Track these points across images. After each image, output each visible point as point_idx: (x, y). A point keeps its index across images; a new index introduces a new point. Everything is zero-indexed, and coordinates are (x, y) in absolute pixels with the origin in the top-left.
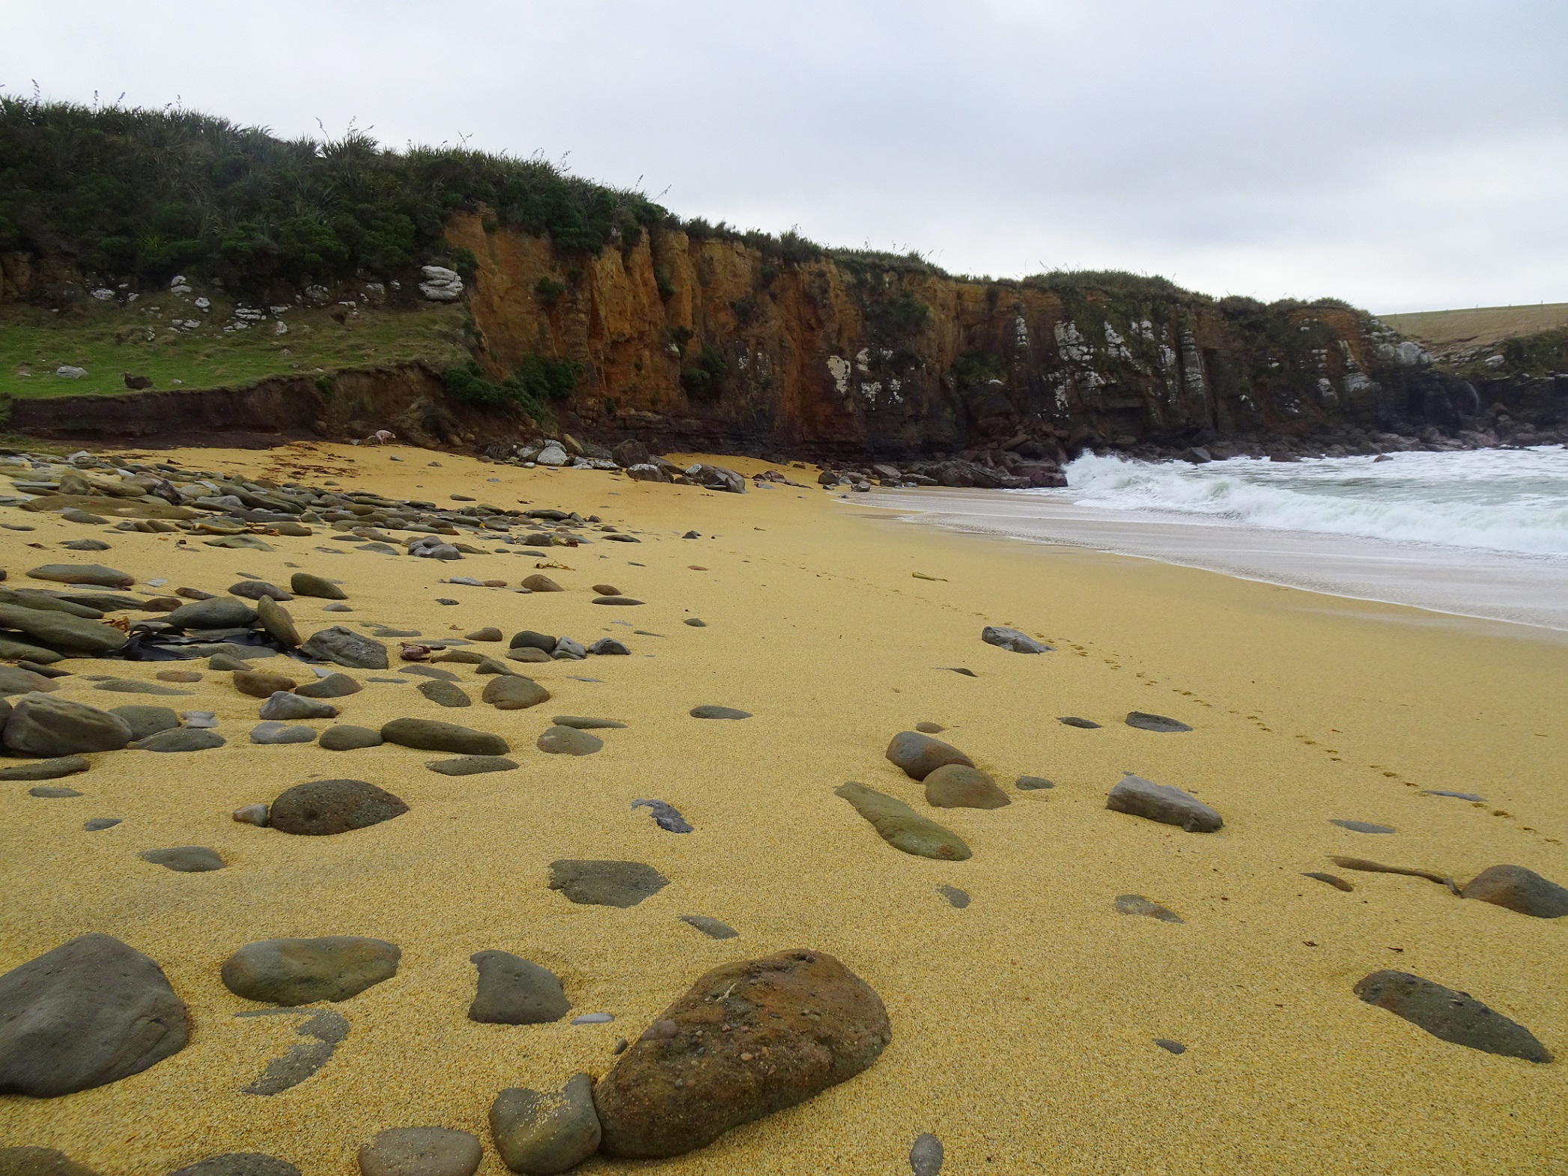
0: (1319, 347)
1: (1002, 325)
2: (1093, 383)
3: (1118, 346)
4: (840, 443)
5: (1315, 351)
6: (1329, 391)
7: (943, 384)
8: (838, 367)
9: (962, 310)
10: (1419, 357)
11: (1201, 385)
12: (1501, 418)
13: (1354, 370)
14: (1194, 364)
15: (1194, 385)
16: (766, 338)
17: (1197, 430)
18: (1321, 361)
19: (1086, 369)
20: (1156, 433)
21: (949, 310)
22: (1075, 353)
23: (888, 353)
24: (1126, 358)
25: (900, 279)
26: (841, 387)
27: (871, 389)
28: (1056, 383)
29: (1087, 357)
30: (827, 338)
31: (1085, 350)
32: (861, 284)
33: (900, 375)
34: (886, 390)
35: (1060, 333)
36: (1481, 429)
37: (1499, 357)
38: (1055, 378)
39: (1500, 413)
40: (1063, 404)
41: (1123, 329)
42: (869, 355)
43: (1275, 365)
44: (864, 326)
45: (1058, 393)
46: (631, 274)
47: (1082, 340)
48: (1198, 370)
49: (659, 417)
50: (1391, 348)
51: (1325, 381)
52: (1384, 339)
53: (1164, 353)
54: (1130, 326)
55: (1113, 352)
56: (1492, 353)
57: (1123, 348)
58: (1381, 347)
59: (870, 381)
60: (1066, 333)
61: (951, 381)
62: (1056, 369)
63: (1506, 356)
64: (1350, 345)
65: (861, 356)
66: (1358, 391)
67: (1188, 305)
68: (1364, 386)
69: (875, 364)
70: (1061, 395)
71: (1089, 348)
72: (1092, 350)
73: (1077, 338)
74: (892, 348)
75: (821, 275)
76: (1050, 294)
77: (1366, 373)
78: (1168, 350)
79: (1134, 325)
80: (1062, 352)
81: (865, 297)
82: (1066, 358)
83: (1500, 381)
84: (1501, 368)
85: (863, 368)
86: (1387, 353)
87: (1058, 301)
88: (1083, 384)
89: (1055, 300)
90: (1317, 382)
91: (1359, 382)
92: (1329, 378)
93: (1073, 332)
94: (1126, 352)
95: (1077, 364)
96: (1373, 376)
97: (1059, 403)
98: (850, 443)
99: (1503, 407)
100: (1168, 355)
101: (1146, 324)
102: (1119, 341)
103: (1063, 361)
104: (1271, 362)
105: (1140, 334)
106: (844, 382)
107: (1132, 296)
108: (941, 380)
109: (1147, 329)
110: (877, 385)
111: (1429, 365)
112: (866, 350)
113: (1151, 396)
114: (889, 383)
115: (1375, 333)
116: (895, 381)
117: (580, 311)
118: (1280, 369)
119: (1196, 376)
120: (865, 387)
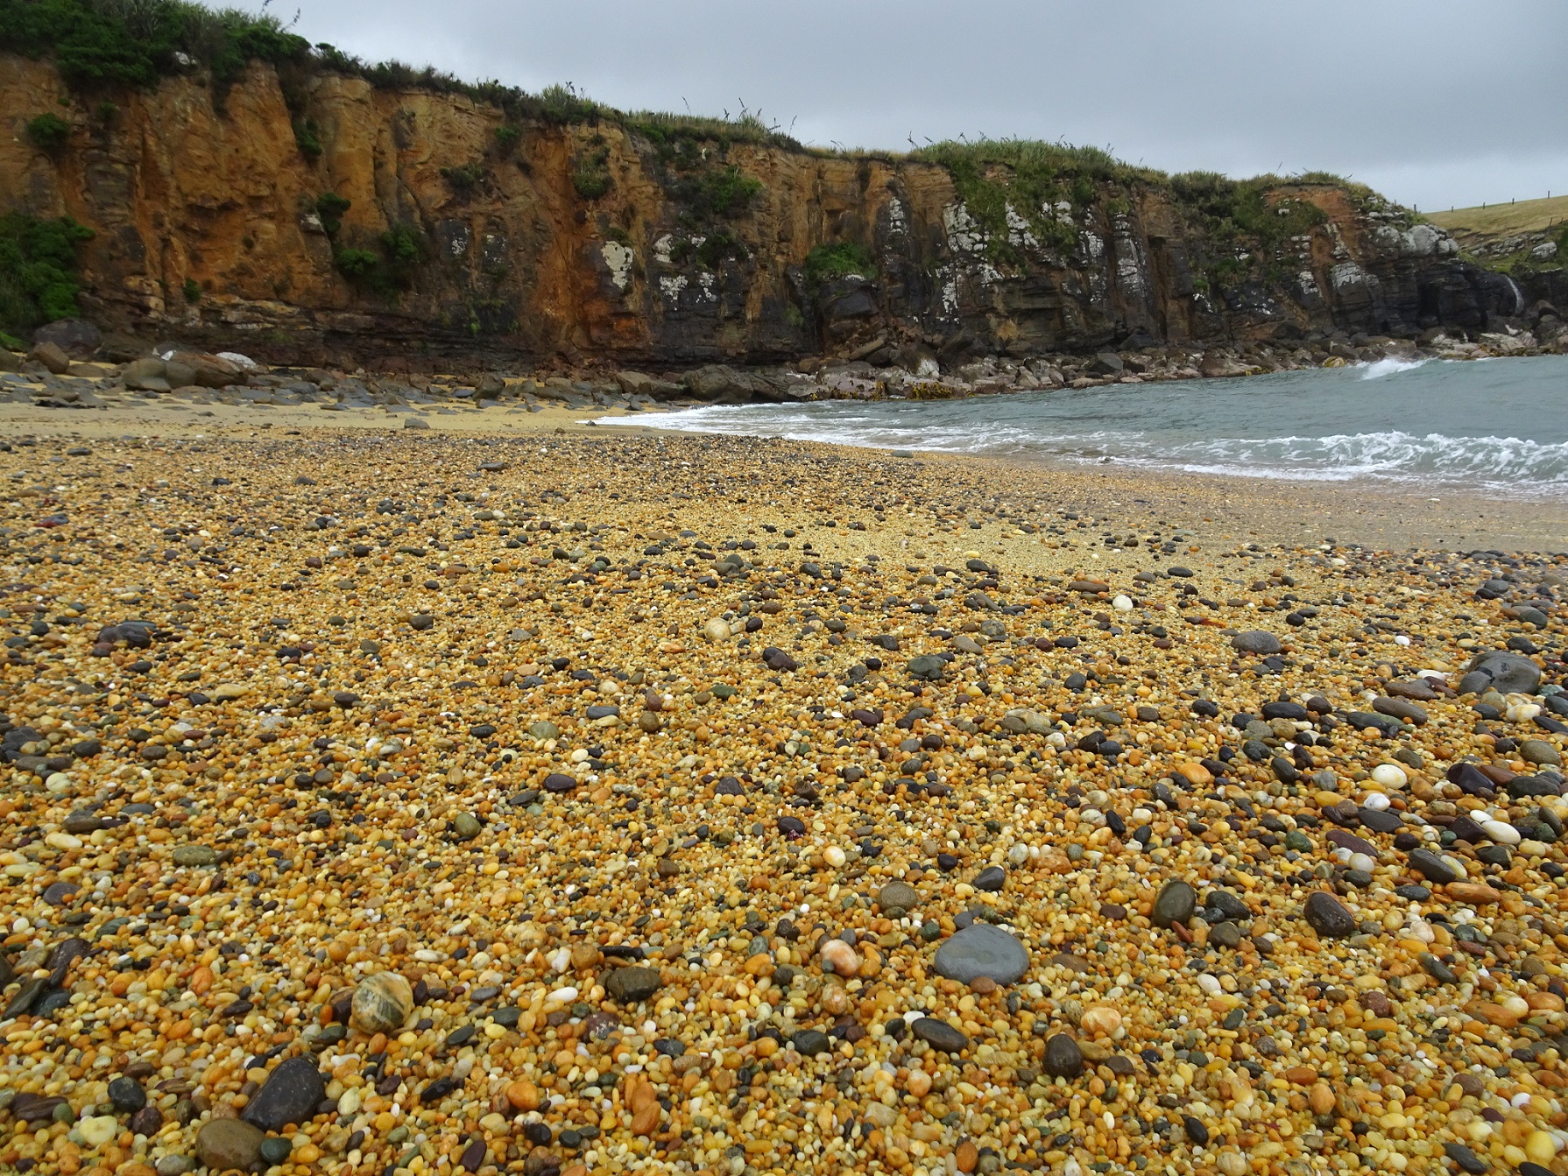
0: (1300, 233)
1: (874, 208)
2: (987, 278)
3: (1021, 232)
4: (620, 350)
5: (1295, 238)
6: (1312, 286)
7: (788, 282)
8: (616, 257)
9: (824, 192)
10: (1436, 244)
11: (1136, 279)
12: (1544, 319)
13: (1342, 259)
14: (1128, 255)
15: (1128, 280)
16: (506, 217)
17: (1127, 335)
18: (1303, 250)
19: (979, 261)
20: (1073, 340)
21: (802, 190)
22: (965, 242)
23: (698, 241)
24: (1031, 246)
25: (723, 149)
26: (619, 280)
27: (672, 286)
28: (945, 279)
29: (979, 246)
30: (604, 220)
31: (978, 237)
32: (666, 156)
33: (713, 266)
34: (693, 287)
35: (950, 218)
36: (1514, 332)
37: (1551, 245)
38: (944, 274)
39: (1545, 312)
40: (951, 304)
41: (1030, 209)
42: (672, 242)
43: (1244, 256)
44: (665, 208)
45: (947, 291)
46: (232, 120)
47: (973, 225)
48: (1132, 262)
49: (289, 309)
50: (1394, 232)
51: (1306, 275)
52: (1386, 220)
53: (1087, 242)
54: (1040, 209)
55: (1015, 239)
56: (1543, 240)
57: (1027, 235)
58: (1380, 230)
59: (672, 275)
60: (955, 217)
61: (799, 278)
62: (945, 262)
63: (1559, 244)
64: (1339, 229)
65: (662, 244)
66: (1347, 285)
67: (1127, 184)
68: (1355, 279)
69: (681, 254)
70: (949, 294)
71: (983, 234)
72: (987, 238)
73: (967, 224)
74: (704, 234)
75: (598, 140)
76: (937, 170)
77: (1358, 263)
78: (1092, 238)
79: (1046, 207)
80: (952, 241)
81: (671, 171)
82: (956, 249)
83: (1550, 274)
84: (1553, 257)
85: (663, 259)
86: (1388, 238)
87: (948, 179)
88: (976, 279)
89: (943, 177)
90: (1297, 277)
91: (1347, 275)
92: (1313, 270)
93: (964, 217)
94: (1029, 239)
95: (967, 257)
96: (1369, 266)
97: (946, 305)
98: (633, 349)
99: (1548, 305)
100: (1092, 243)
101: (1063, 205)
102: (1022, 226)
103: (953, 252)
104: (1240, 253)
105: (1055, 217)
106: (623, 274)
107: (1044, 170)
108: (785, 276)
109: (1064, 211)
110: (681, 280)
111: (1452, 254)
112: (668, 236)
113: (1066, 294)
114: (697, 277)
115: (1373, 214)
116: (705, 275)
117: (115, 161)
118: (1251, 262)
119: (1131, 271)
120: (665, 282)
